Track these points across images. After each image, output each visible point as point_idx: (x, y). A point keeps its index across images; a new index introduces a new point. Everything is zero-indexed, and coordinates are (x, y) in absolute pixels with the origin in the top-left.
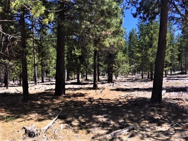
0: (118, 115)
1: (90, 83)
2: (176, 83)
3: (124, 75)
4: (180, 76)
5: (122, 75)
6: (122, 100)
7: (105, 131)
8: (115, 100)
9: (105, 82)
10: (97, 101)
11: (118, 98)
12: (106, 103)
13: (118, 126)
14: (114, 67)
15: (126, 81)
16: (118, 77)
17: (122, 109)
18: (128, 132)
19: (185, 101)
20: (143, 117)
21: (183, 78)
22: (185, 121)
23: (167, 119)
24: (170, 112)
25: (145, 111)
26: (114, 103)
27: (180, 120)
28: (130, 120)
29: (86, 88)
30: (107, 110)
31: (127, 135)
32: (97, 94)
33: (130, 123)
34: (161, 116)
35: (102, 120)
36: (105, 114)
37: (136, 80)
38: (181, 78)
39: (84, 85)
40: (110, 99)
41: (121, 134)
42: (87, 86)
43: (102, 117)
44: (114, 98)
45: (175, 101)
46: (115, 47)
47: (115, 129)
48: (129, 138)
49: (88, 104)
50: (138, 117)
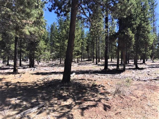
0: (32, 96)
1: (11, 68)
2: (84, 68)
3: (46, 61)
4: (87, 62)
5: (44, 61)
6: (39, 82)
7: (16, 112)
8: (32, 83)
9: (26, 67)
10: (14, 85)
11: (36, 81)
12: (23, 86)
13: (30, 105)
14: (36, 53)
15: (47, 66)
16: (40, 63)
17: (37, 90)
18: (37, 110)
19: (87, 80)
20: (53, 96)
21: (89, 64)
22: (84, 95)
23: (71, 95)
24: (75, 90)
25: (56, 91)
26: (31, 85)
27: (80, 95)
28: (41, 99)
29: (6, 72)
30: (23, 93)
31: (36, 112)
32: (15, 78)
33: (41, 101)
34: (68, 93)
35: (15, 102)
36: (19, 96)
37: (56, 65)
38: (88, 64)
39: (4, 70)
40: (27, 83)
41: (30, 113)
42: (7, 71)
43: (16, 100)
44: (32, 81)
45: (80, 81)
46: (36, 36)
47: (26, 109)
48: (37, 115)
49: (4, 88)
50: (49, 96)
